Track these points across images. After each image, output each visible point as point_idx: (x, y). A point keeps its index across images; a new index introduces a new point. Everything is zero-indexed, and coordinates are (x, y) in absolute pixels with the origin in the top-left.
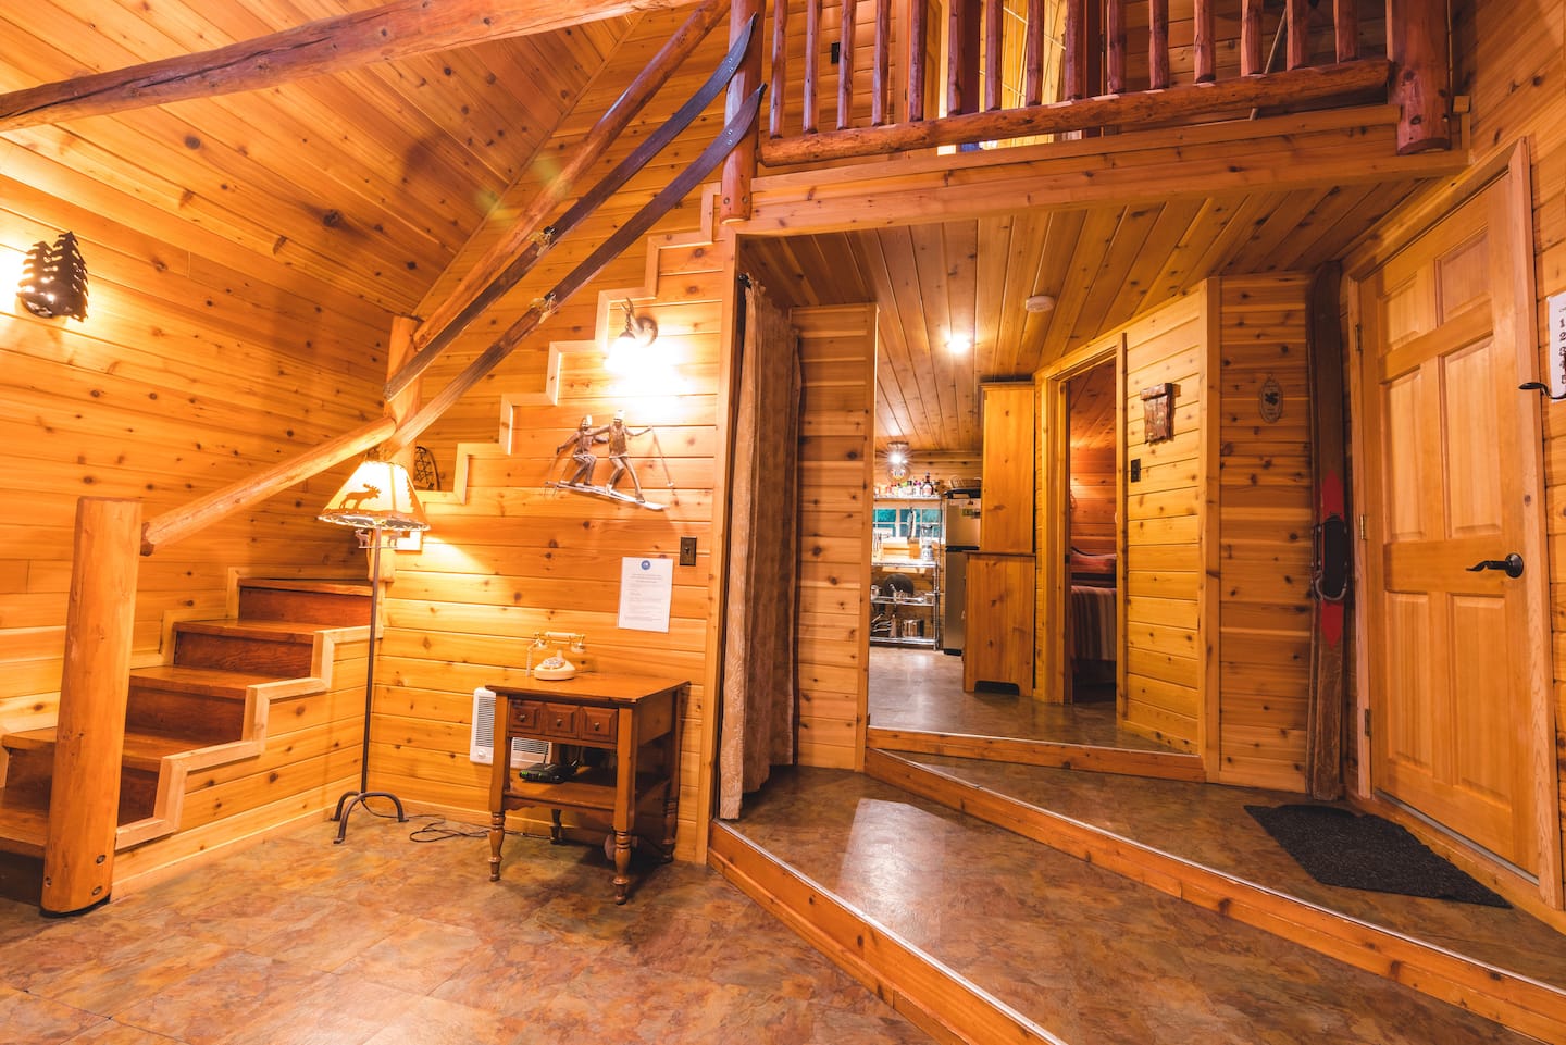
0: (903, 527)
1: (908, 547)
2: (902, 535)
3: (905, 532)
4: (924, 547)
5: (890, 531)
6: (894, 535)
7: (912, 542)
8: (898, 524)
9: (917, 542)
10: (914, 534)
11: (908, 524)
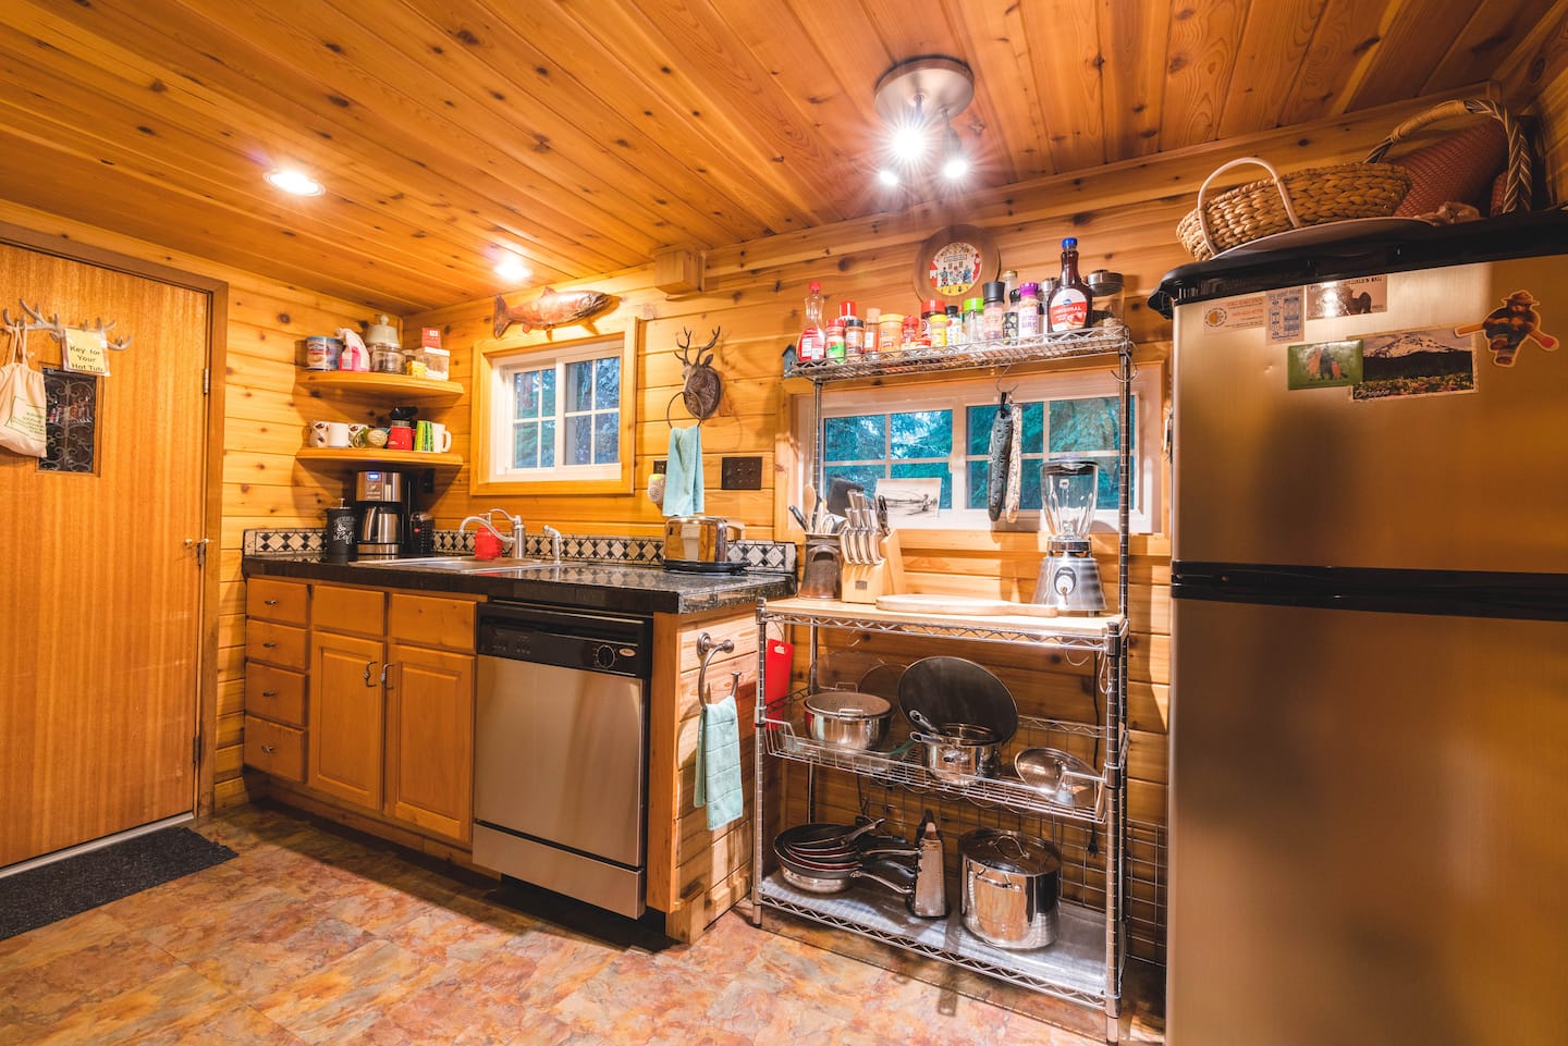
0: (977, 474)
1: (994, 546)
2: (976, 501)
3: (984, 490)
4: (1057, 549)
5: (933, 489)
6: (946, 500)
7: (1011, 529)
8: (958, 465)
9: (1032, 529)
10: (1012, 499)
11: (991, 458)
